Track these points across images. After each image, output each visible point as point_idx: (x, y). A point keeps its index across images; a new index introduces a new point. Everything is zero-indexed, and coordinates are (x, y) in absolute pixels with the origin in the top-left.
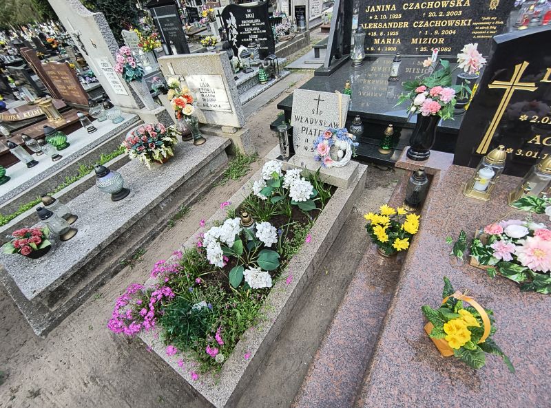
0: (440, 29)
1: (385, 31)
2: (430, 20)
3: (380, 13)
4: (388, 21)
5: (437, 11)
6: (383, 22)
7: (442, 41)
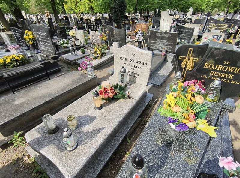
0: (223, 29)
1: (212, 28)
2: (221, 27)
3: (212, 25)
4: (213, 26)
5: (223, 26)
6: (212, 26)
7: (223, 31)
